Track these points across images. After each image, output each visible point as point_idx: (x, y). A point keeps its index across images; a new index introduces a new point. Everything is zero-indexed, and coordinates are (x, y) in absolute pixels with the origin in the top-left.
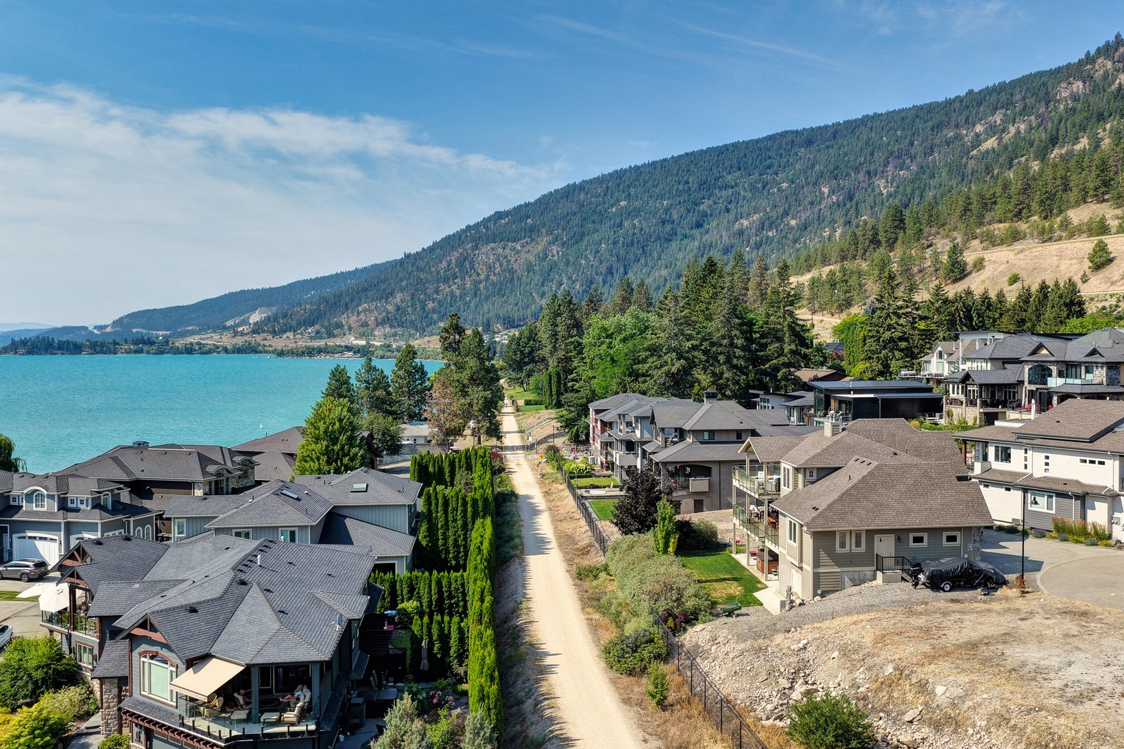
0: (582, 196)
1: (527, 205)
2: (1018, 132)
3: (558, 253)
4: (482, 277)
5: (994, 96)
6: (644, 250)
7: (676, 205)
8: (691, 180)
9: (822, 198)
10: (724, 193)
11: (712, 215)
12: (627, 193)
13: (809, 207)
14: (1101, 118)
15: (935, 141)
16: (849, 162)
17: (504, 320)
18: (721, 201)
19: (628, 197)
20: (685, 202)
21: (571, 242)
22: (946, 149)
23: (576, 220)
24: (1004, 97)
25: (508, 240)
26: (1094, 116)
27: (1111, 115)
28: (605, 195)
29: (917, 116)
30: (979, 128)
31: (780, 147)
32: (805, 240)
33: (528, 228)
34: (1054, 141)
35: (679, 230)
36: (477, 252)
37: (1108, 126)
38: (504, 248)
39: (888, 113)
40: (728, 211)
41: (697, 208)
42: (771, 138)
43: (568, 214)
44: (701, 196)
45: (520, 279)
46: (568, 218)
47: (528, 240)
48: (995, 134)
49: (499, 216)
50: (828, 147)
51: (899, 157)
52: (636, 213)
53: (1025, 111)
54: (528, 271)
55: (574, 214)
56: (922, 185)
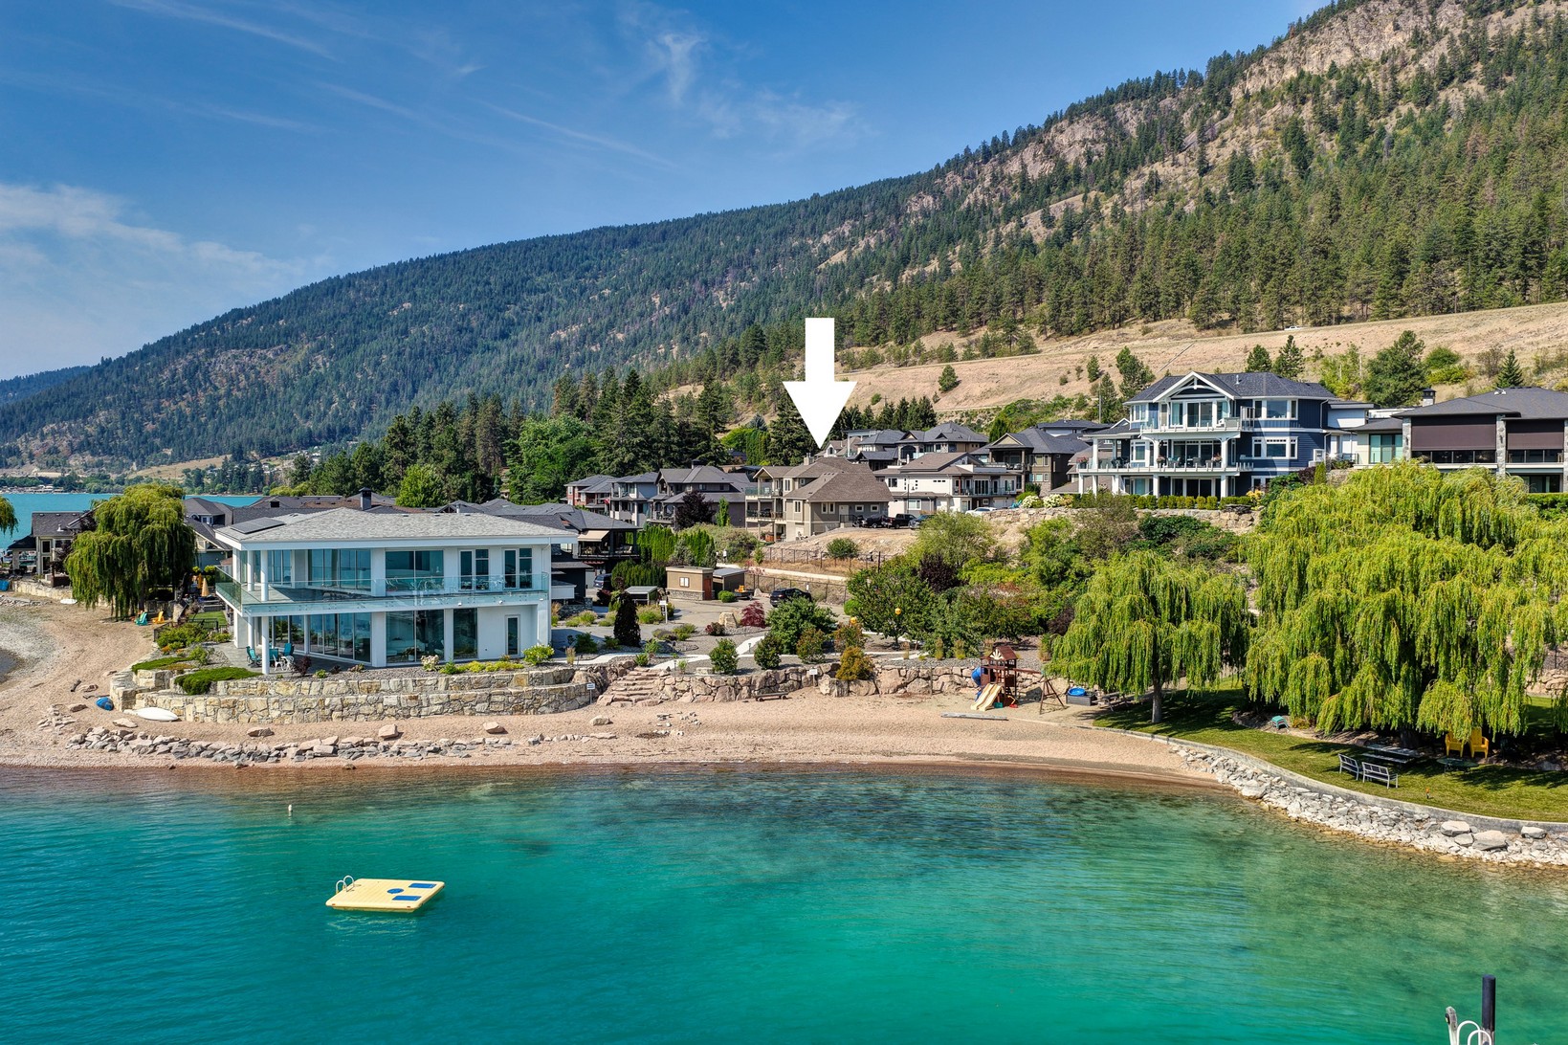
0: (352, 294)
1: (276, 301)
2: (868, 247)
3: (324, 364)
4: (222, 392)
5: (842, 204)
6: (436, 363)
7: (475, 310)
8: (492, 280)
9: (653, 309)
10: (534, 298)
11: (519, 324)
12: (411, 293)
13: (638, 319)
14: (951, 240)
15: (779, 250)
16: (682, 268)
17: (261, 445)
18: (530, 307)
19: (414, 298)
20: (486, 306)
21: (342, 351)
22: (790, 260)
23: (347, 324)
24: (852, 205)
25: (257, 346)
26: (945, 237)
27: (960, 237)
28: (383, 294)
29: (758, 221)
30: (826, 239)
31: (600, 246)
32: (637, 358)
33: (282, 333)
34: (905, 261)
35: (479, 340)
36: (213, 360)
37: (958, 249)
38: (251, 356)
39: (725, 214)
40: (539, 319)
41: (501, 315)
42: (587, 234)
43: (335, 316)
44: (504, 300)
45: (274, 395)
46: (336, 321)
47: (284, 347)
48: (843, 247)
49: (238, 314)
50: (656, 250)
51: (739, 266)
52: (423, 318)
53: (875, 224)
54: (285, 386)
55: (344, 316)
56: (767, 300)
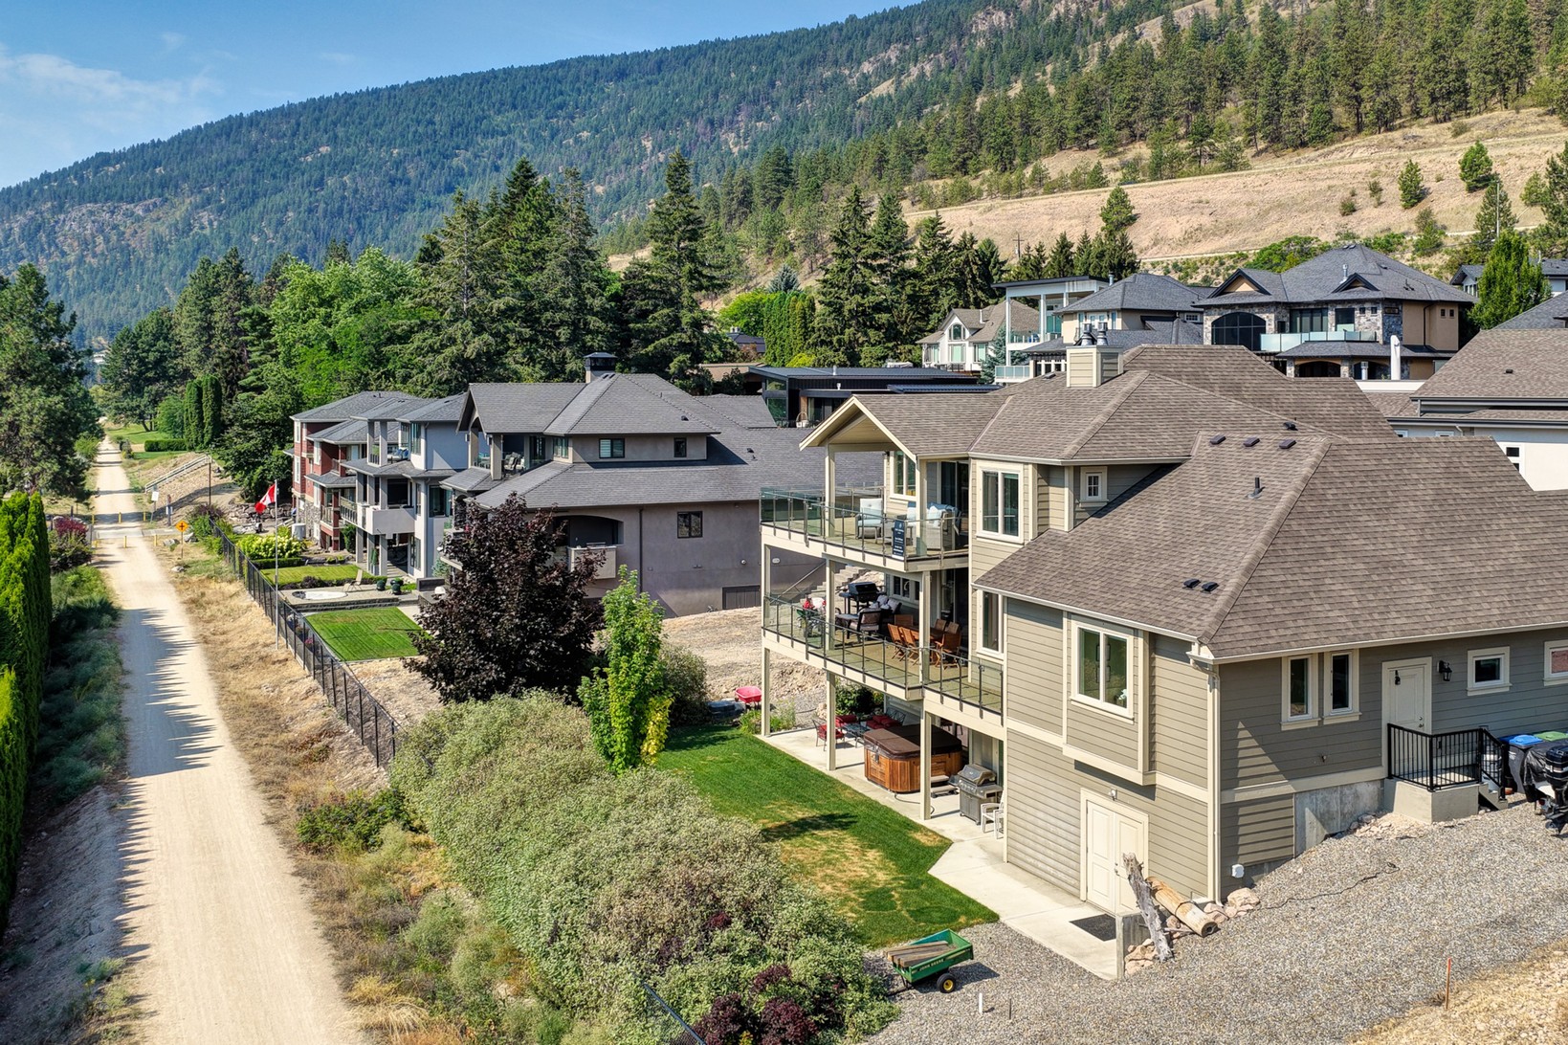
0: (254, 135)
1: (156, 145)
2: (922, 75)
3: (211, 223)
4: (72, 258)
5: (886, 26)
6: (359, 223)
7: (414, 156)
8: (437, 119)
9: (643, 156)
10: (490, 142)
11: (471, 175)
12: (331, 133)
13: (623, 167)
14: (1039, 58)
15: (806, 82)
16: (682, 105)
17: (111, 329)
18: (485, 153)
19: (334, 140)
20: (428, 151)
21: (234, 207)
22: (820, 94)
23: (244, 172)
24: (899, 28)
25: (121, 199)
26: (1030, 54)
27: (1051, 54)
28: (294, 134)
29: (779, 47)
30: (867, 67)
31: (578, 79)
32: (619, 216)
33: (156, 182)
34: (976, 85)
35: (417, 195)
36: (62, 217)
37: (1049, 68)
38: (113, 213)
39: (737, 41)
40: (497, 169)
41: (447, 163)
42: (562, 64)
43: (228, 162)
44: (453, 144)
45: (141, 263)
46: (230, 167)
47: (158, 200)
48: (890, 76)
49: (103, 160)
50: (649, 83)
51: (755, 102)
52: (348, 165)
53: (931, 47)
54: (157, 252)
55: (240, 162)
56: (792, 140)
